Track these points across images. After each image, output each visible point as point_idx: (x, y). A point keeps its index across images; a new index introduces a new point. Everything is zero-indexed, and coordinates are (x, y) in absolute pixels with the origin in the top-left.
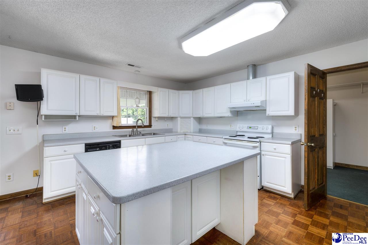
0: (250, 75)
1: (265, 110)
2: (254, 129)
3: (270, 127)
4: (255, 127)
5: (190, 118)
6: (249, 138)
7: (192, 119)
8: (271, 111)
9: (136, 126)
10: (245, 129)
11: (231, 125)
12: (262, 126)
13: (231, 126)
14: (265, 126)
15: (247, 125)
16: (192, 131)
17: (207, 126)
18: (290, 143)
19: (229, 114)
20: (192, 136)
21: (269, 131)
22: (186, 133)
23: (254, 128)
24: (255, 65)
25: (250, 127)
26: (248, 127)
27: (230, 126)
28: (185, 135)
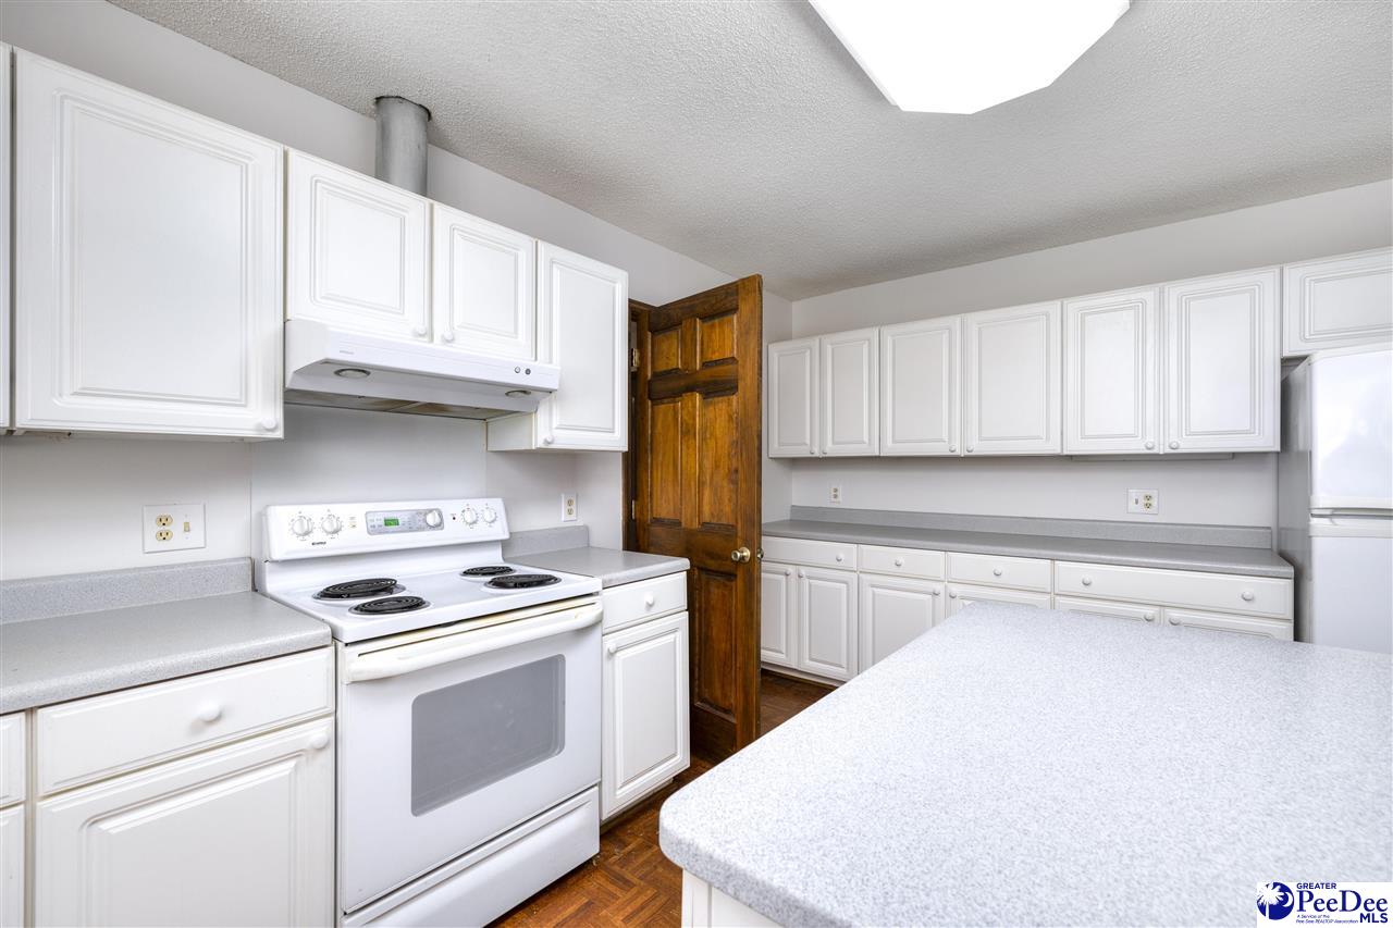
2: (420, 529)
3: (499, 507)
4: (420, 514)
8: (554, 424)
12: (461, 504)
13: (175, 528)
14: (480, 508)
21: (500, 527)
23: (417, 523)
25: (391, 522)
26: (370, 519)
27: (154, 528)
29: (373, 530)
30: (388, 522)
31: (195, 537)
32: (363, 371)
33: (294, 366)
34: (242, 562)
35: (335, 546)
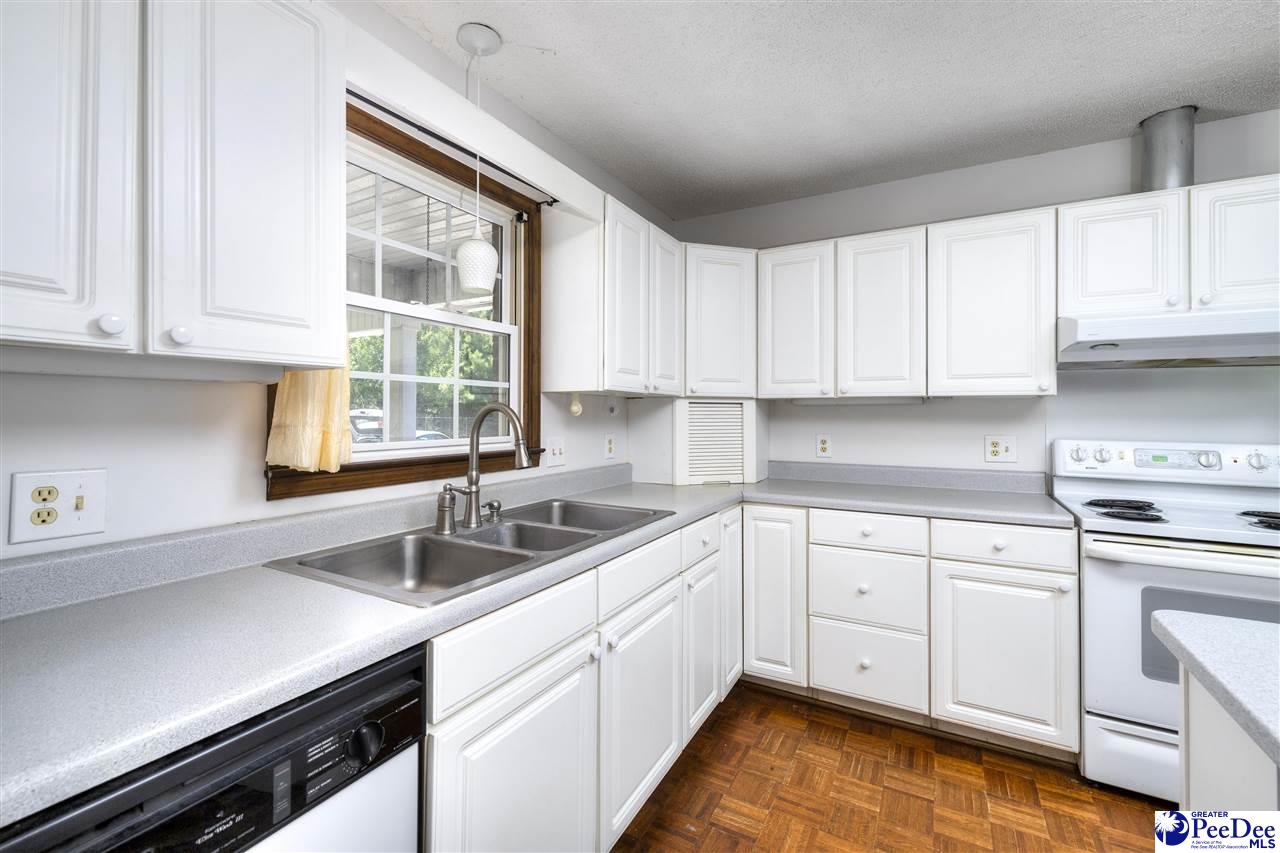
5: (737, 402)
7: (750, 408)
10: (1125, 468)
11: (995, 444)
13: (1000, 448)
14: (1271, 454)
16: (751, 477)
17: (824, 450)
20: (803, 511)
24: (1196, 108)
26: (1140, 455)
28: (742, 501)
29: (1140, 464)
30: (1156, 458)
31: (1011, 456)
32: (1114, 345)
33: (1062, 346)
34: (1039, 475)
35: (1102, 471)
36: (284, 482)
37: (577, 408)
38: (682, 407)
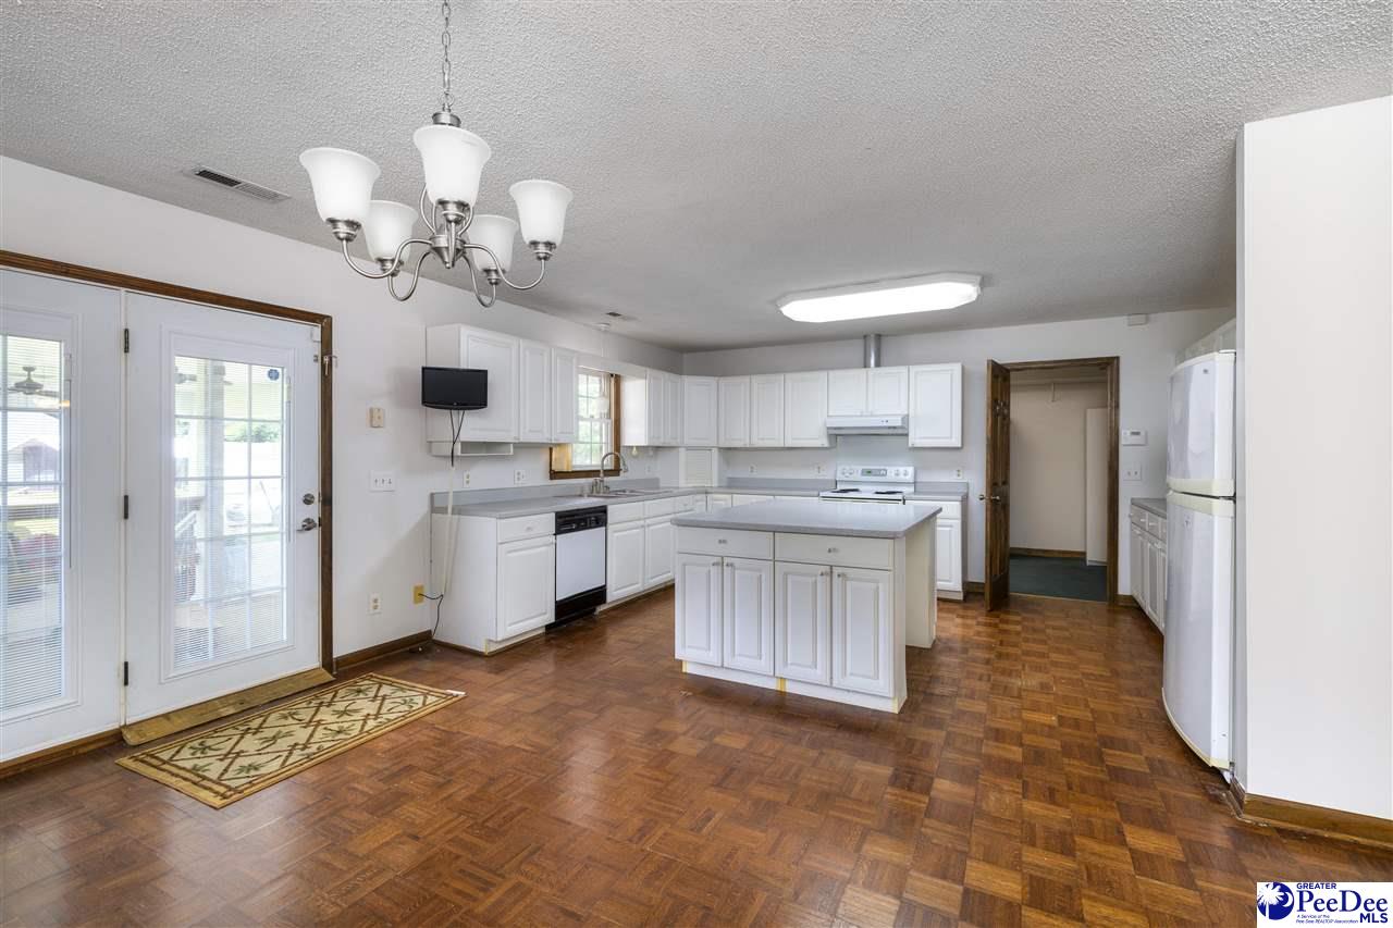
0: (870, 356)
1: (907, 435)
2: (878, 476)
3: (911, 470)
4: (880, 470)
5: (710, 449)
6: (877, 493)
7: (715, 451)
8: (917, 438)
9: (599, 471)
10: (857, 476)
11: (819, 468)
12: (896, 468)
13: (821, 470)
14: (902, 469)
15: (860, 468)
16: (715, 484)
18: (960, 498)
19: (824, 442)
21: (910, 478)
22: (709, 490)
23: (878, 473)
24: (881, 335)
25: (869, 472)
26: (863, 471)
27: (817, 470)
28: (706, 493)
36: (554, 475)
37: (651, 453)
38: (682, 450)
